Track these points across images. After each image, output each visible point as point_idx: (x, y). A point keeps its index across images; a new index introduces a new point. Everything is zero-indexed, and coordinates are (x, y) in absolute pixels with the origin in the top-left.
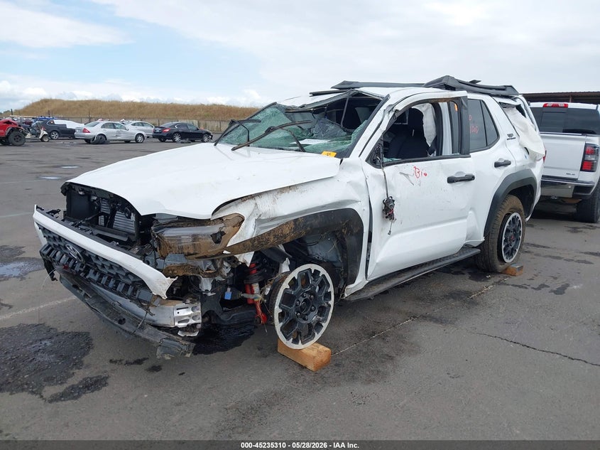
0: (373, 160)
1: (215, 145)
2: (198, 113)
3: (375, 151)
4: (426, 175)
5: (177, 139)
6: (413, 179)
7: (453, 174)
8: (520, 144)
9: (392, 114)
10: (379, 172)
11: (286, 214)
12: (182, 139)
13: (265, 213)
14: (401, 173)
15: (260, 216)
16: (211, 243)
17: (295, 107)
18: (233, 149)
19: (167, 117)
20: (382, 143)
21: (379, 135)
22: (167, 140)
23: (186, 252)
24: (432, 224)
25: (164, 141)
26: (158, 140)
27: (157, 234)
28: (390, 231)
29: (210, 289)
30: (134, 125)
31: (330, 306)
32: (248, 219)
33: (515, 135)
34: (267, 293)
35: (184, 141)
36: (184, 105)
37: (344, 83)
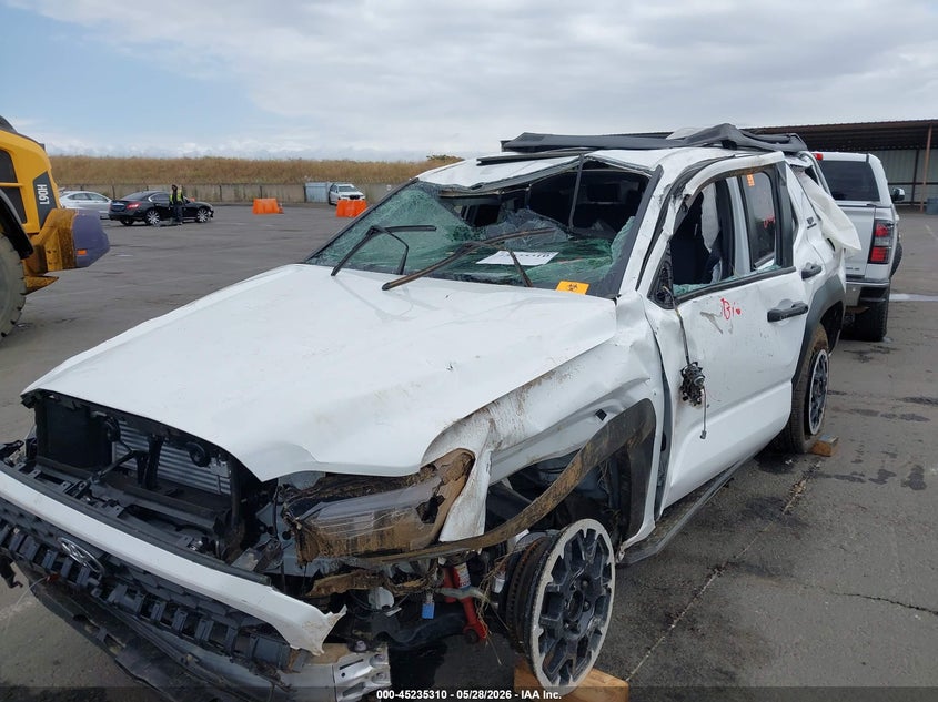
0: (660, 296)
1: (334, 274)
2: (181, 172)
3: (661, 277)
4: (738, 312)
5: (154, 219)
6: (721, 321)
7: (775, 305)
8: (823, 234)
9: (679, 203)
10: (671, 315)
11: (541, 429)
12: (161, 219)
13: (509, 437)
14: (702, 313)
15: (500, 444)
16: (416, 524)
17: (460, 187)
18: (387, 287)
19: (126, 182)
20: (669, 260)
21: (662, 245)
22: (136, 223)
23: (362, 549)
24: (744, 399)
25: (130, 225)
26: (119, 223)
27: (301, 522)
28: (704, 433)
29: (391, 602)
30: (73, 197)
31: (609, 591)
32: (480, 456)
33: (815, 221)
34: (498, 589)
35: (165, 222)
36: (155, 160)
37: (525, 137)
